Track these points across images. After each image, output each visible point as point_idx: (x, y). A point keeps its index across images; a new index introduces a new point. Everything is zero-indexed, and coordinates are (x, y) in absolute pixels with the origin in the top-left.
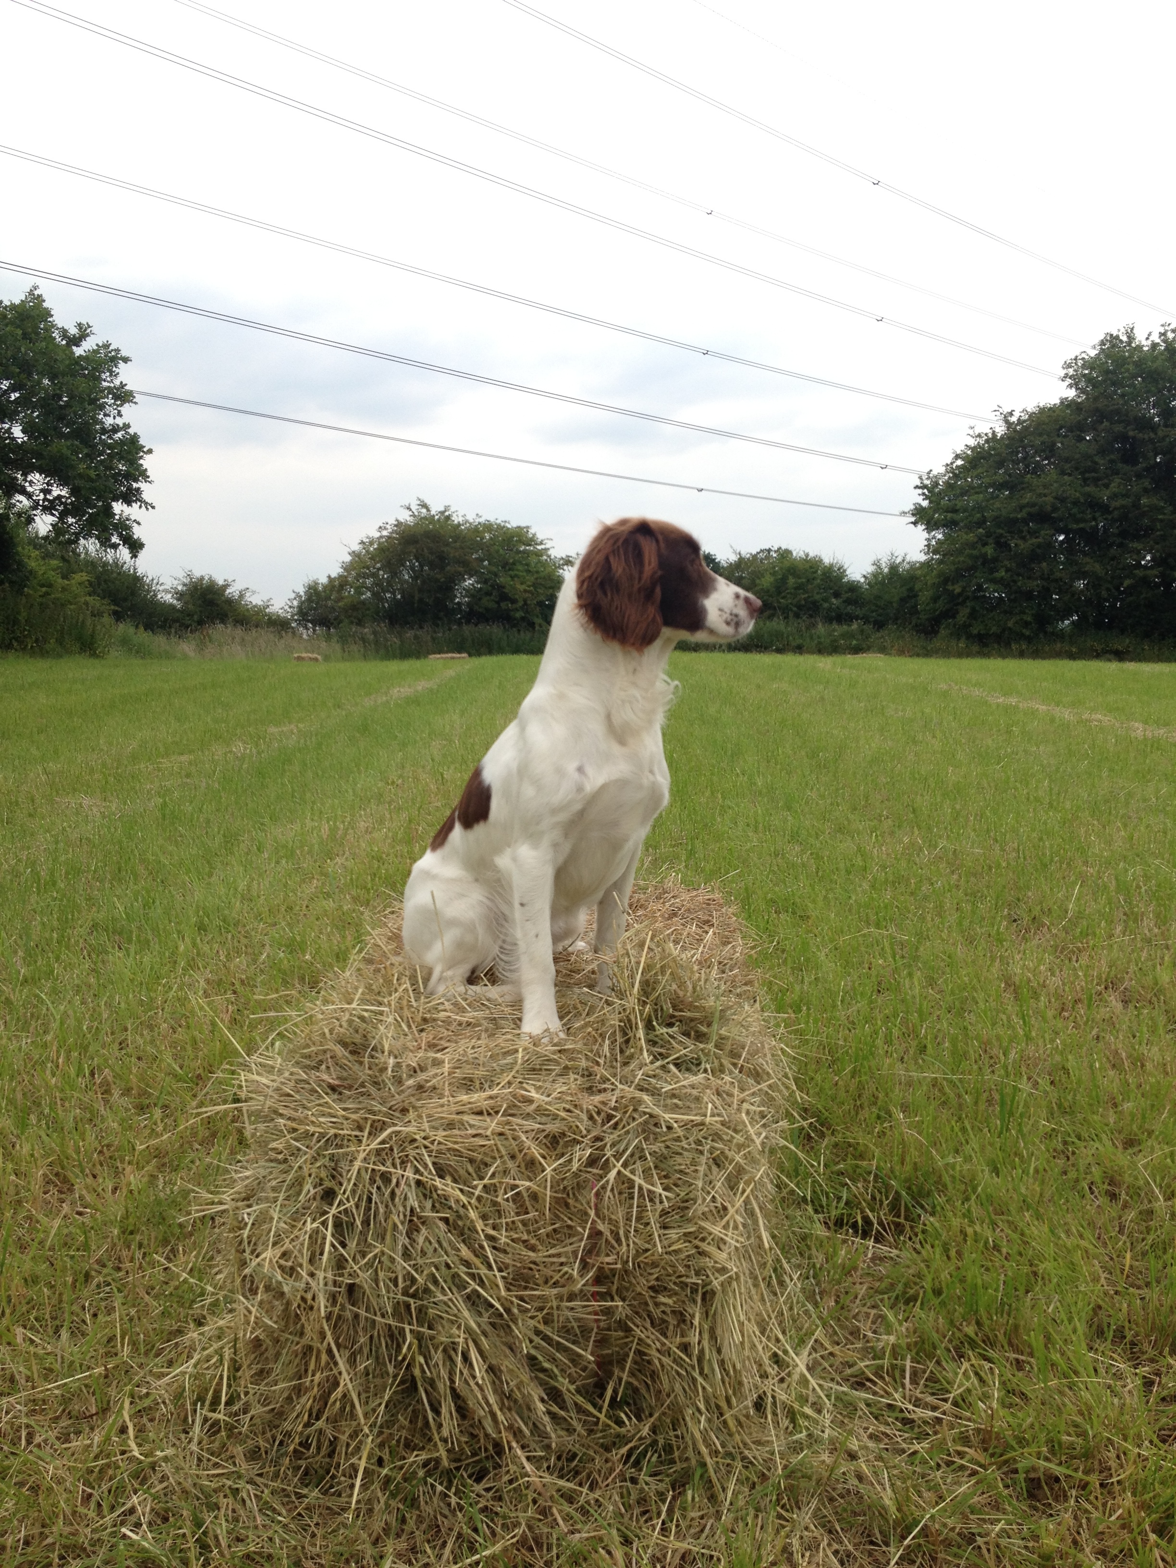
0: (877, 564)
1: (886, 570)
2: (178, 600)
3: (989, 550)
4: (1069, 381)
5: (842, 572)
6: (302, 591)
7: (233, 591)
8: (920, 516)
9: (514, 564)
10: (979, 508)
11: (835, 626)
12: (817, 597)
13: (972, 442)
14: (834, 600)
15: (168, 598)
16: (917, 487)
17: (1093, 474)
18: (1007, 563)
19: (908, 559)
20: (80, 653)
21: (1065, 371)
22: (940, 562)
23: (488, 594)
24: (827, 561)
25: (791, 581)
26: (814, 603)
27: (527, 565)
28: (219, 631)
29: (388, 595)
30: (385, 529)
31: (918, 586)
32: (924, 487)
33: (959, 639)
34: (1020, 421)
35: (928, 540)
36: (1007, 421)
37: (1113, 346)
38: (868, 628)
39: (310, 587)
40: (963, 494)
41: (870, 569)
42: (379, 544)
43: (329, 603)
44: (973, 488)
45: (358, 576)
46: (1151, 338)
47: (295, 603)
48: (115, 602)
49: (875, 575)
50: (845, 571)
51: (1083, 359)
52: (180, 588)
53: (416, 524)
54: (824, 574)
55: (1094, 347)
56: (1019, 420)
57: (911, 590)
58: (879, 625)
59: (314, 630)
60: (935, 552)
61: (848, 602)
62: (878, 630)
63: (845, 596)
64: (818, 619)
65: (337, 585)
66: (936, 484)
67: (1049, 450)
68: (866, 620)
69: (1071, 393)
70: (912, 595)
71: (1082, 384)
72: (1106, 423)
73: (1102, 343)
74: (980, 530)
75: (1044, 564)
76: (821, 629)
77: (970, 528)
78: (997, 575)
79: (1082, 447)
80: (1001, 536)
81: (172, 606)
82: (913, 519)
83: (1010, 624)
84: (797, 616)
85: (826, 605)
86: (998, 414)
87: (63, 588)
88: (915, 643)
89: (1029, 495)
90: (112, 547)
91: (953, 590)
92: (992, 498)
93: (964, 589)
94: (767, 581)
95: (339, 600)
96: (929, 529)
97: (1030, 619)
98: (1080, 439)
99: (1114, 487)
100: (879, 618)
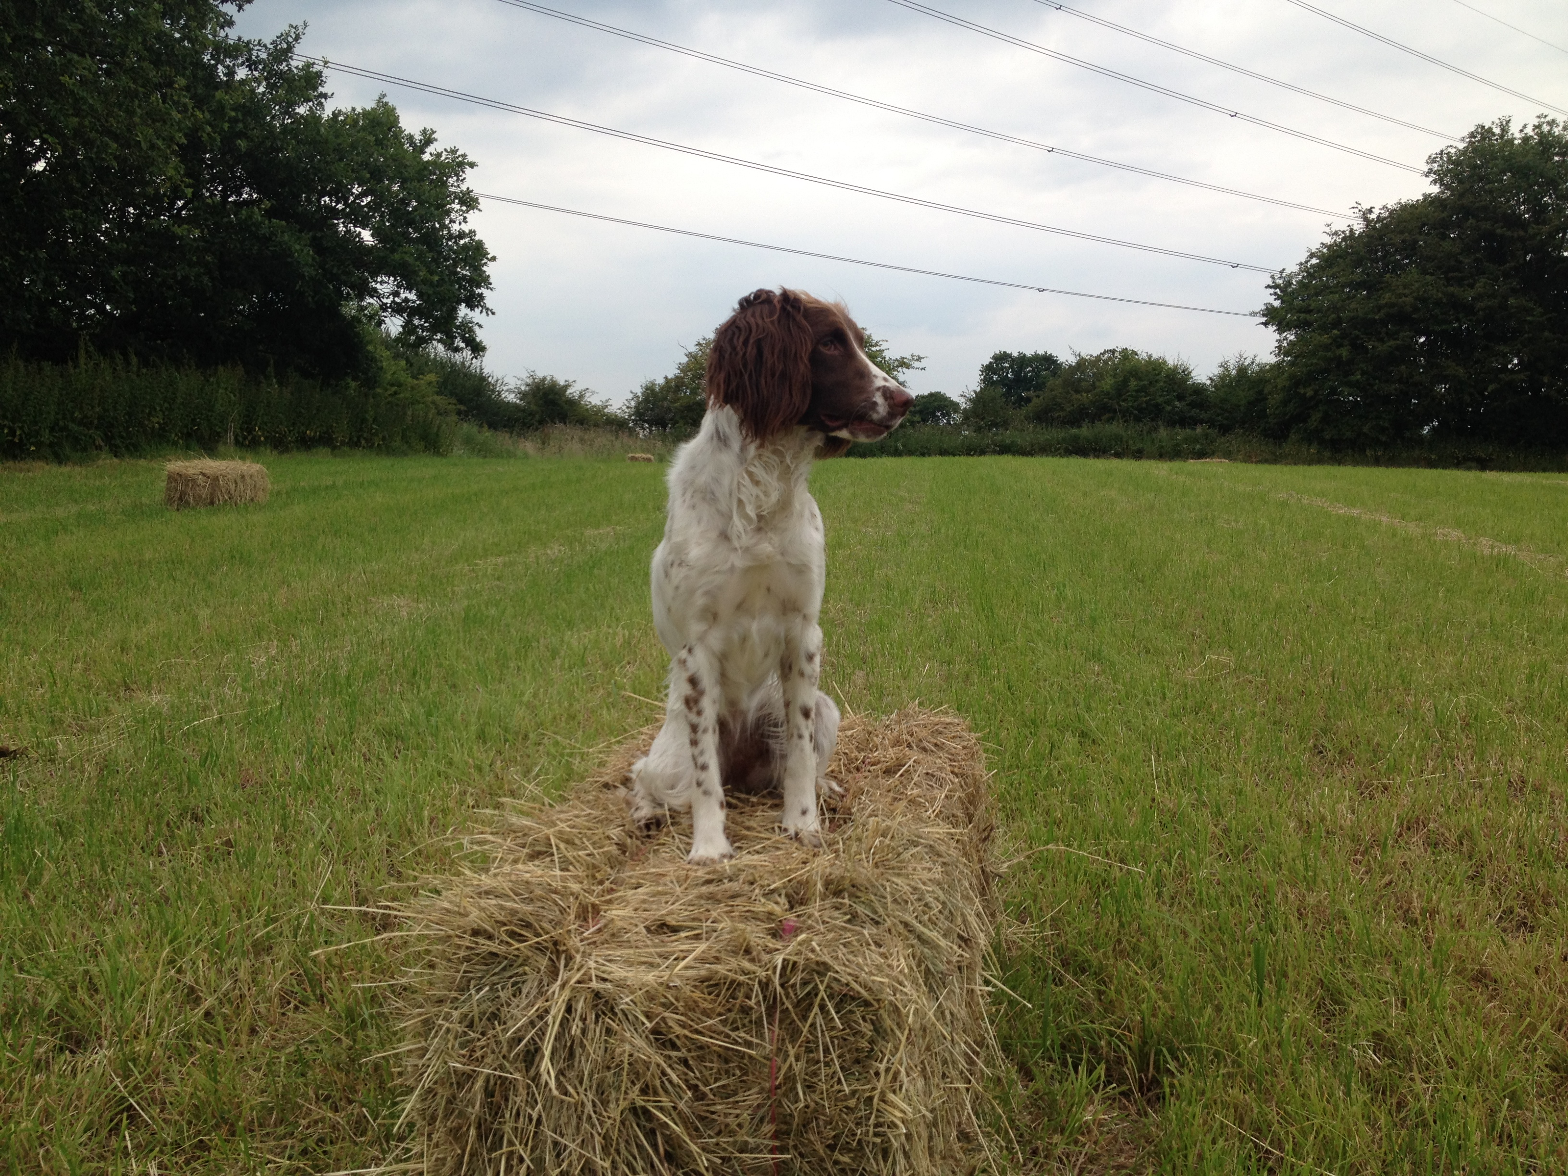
0: (1224, 366)
1: (1234, 373)
2: (521, 400)
3: (1344, 352)
4: (1433, 177)
5: (1186, 374)
6: (639, 391)
7: (573, 392)
8: (1271, 316)
10: (1335, 309)
11: (1178, 429)
12: (1160, 400)
13: (1328, 240)
14: (1177, 404)
15: (511, 398)
16: (1268, 287)
17: (1456, 274)
18: (1363, 365)
19: (1257, 360)
20: (424, 451)
21: (1429, 166)
22: (1292, 364)
24: (1171, 362)
25: (1133, 383)
26: (1157, 405)
28: (557, 430)
31: (1267, 389)
32: (1276, 286)
33: (1310, 445)
34: (1379, 219)
35: (1278, 341)
36: (1365, 219)
37: (1483, 138)
38: (1213, 432)
39: (647, 388)
40: (1317, 294)
41: (1217, 371)
43: (666, 404)
44: (1328, 287)
45: (694, 377)
46: (1526, 131)
47: (633, 404)
48: (460, 401)
49: (1222, 378)
50: (1190, 373)
51: (1448, 154)
52: (523, 388)
54: (1167, 376)
55: (1463, 140)
56: (1378, 217)
57: (1260, 392)
58: (1225, 430)
59: (651, 431)
60: (1286, 354)
61: (1192, 405)
62: (1224, 435)
63: (1189, 399)
64: (1160, 423)
65: (673, 386)
66: (1289, 283)
67: (1410, 248)
68: (1211, 423)
69: (1435, 189)
70: (1260, 398)
71: (1447, 180)
72: (1471, 221)
73: (1472, 135)
74: (1335, 332)
75: (1403, 367)
76: (1163, 432)
77: (1324, 329)
78: (1353, 378)
79: (1446, 245)
80: (1357, 337)
81: (515, 405)
82: (1264, 319)
83: (1365, 429)
84: (1138, 420)
85: (1169, 408)
86: (1356, 210)
87: (412, 388)
88: (1263, 448)
89: (1388, 295)
90: (457, 350)
91: (1305, 394)
92: (1348, 298)
93: (1316, 392)
94: (1108, 383)
95: (675, 401)
96: (1280, 330)
97: (1386, 425)
98: (1444, 237)
99: (1479, 287)
100: (1225, 422)
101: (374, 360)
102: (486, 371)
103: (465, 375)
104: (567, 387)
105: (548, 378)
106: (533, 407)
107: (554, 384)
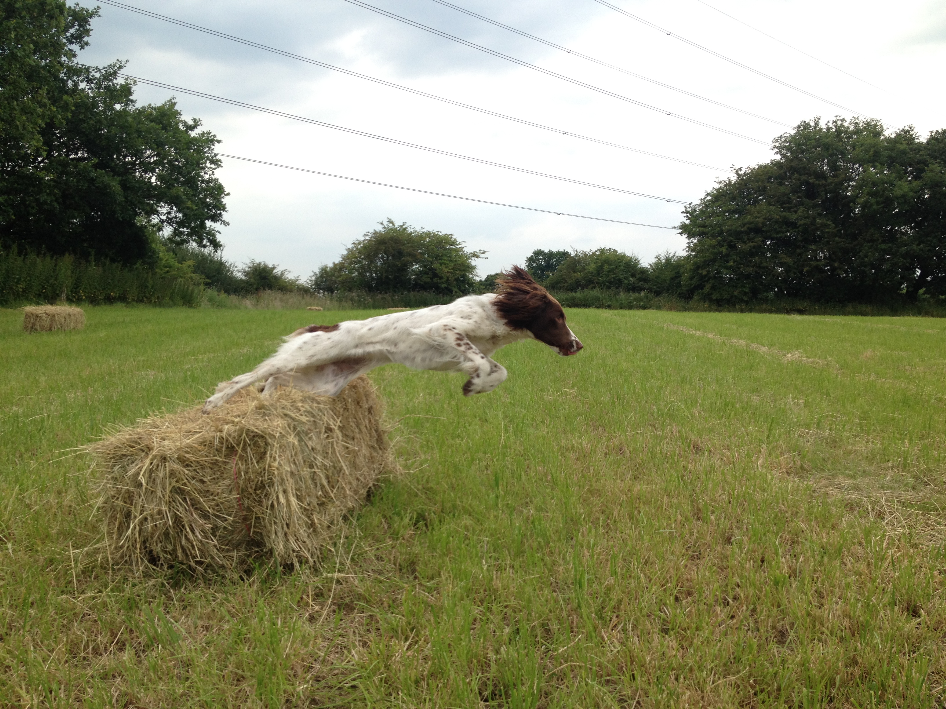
0: (658, 257)
1: (664, 261)
2: (245, 276)
3: (724, 250)
4: (776, 150)
5: (637, 262)
6: (317, 271)
7: (277, 271)
8: (685, 229)
9: (442, 256)
10: (719, 225)
11: (631, 294)
12: (621, 277)
13: (717, 186)
14: (631, 279)
15: (239, 275)
16: (683, 212)
17: (788, 205)
18: (734, 257)
19: (677, 255)
20: (183, 305)
21: (774, 144)
22: (695, 256)
23: (426, 273)
25: (606, 267)
26: (620, 280)
27: (450, 257)
28: (267, 294)
29: (368, 274)
30: (368, 235)
31: (682, 270)
32: (687, 212)
33: (705, 302)
34: (745, 174)
35: (688, 243)
36: (737, 174)
37: (805, 129)
38: (651, 295)
39: (322, 269)
40: (710, 217)
41: (654, 260)
42: (364, 244)
43: (334, 279)
44: (716, 213)
45: (350, 264)
46: (828, 124)
47: (314, 278)
48: (208, 277)
49: (657, 264)
51: (786, 136)
52: (247, 269)
53: (387, 233)
54: (626, 263)
55: (793, 129)
57: (678, 273)
58: (658, 294)
59: (324, 294)
60: (693, 250)
61: (640, 280)
62: (657, 296)
63: (638, 276)
64: (621, 290)
65: (338, 268)
66: (695, 211)
67: (763, 191)
68: (650, 290)
69: (778, 157)
70: (678, 276)
71: (784, 152)
72: (797, 175)
73: (799, 127)
74: (719, 238)
75: (757, 258)
76: (623, 295)
77: (713, 236)
78: (729, 264)
79: (782, 189)
80: (731, 241)
81: (241, 280)
82: (680, 231)
83: (736, 293)
84: (609, 288)
85: (626, 281)
86: (732, 169)
87: (178, 269)
88: (678, 304)
89: (749, 217)
90: (205, 246)
91: (702, 273)
92: (727, 219)
93: (708, 272)
94: (592, 267)
95: (338, 277)
96: (689, 237)
97: (747, 291)
98: (781, 184)
99: (800, 212)
100: (658, 289)
101: (154, 252)
102: (224, 259)
103: (211, 261)
104: (274, 268)
105: (262, 263)
106: (252, 280)
107: (266, 267)
